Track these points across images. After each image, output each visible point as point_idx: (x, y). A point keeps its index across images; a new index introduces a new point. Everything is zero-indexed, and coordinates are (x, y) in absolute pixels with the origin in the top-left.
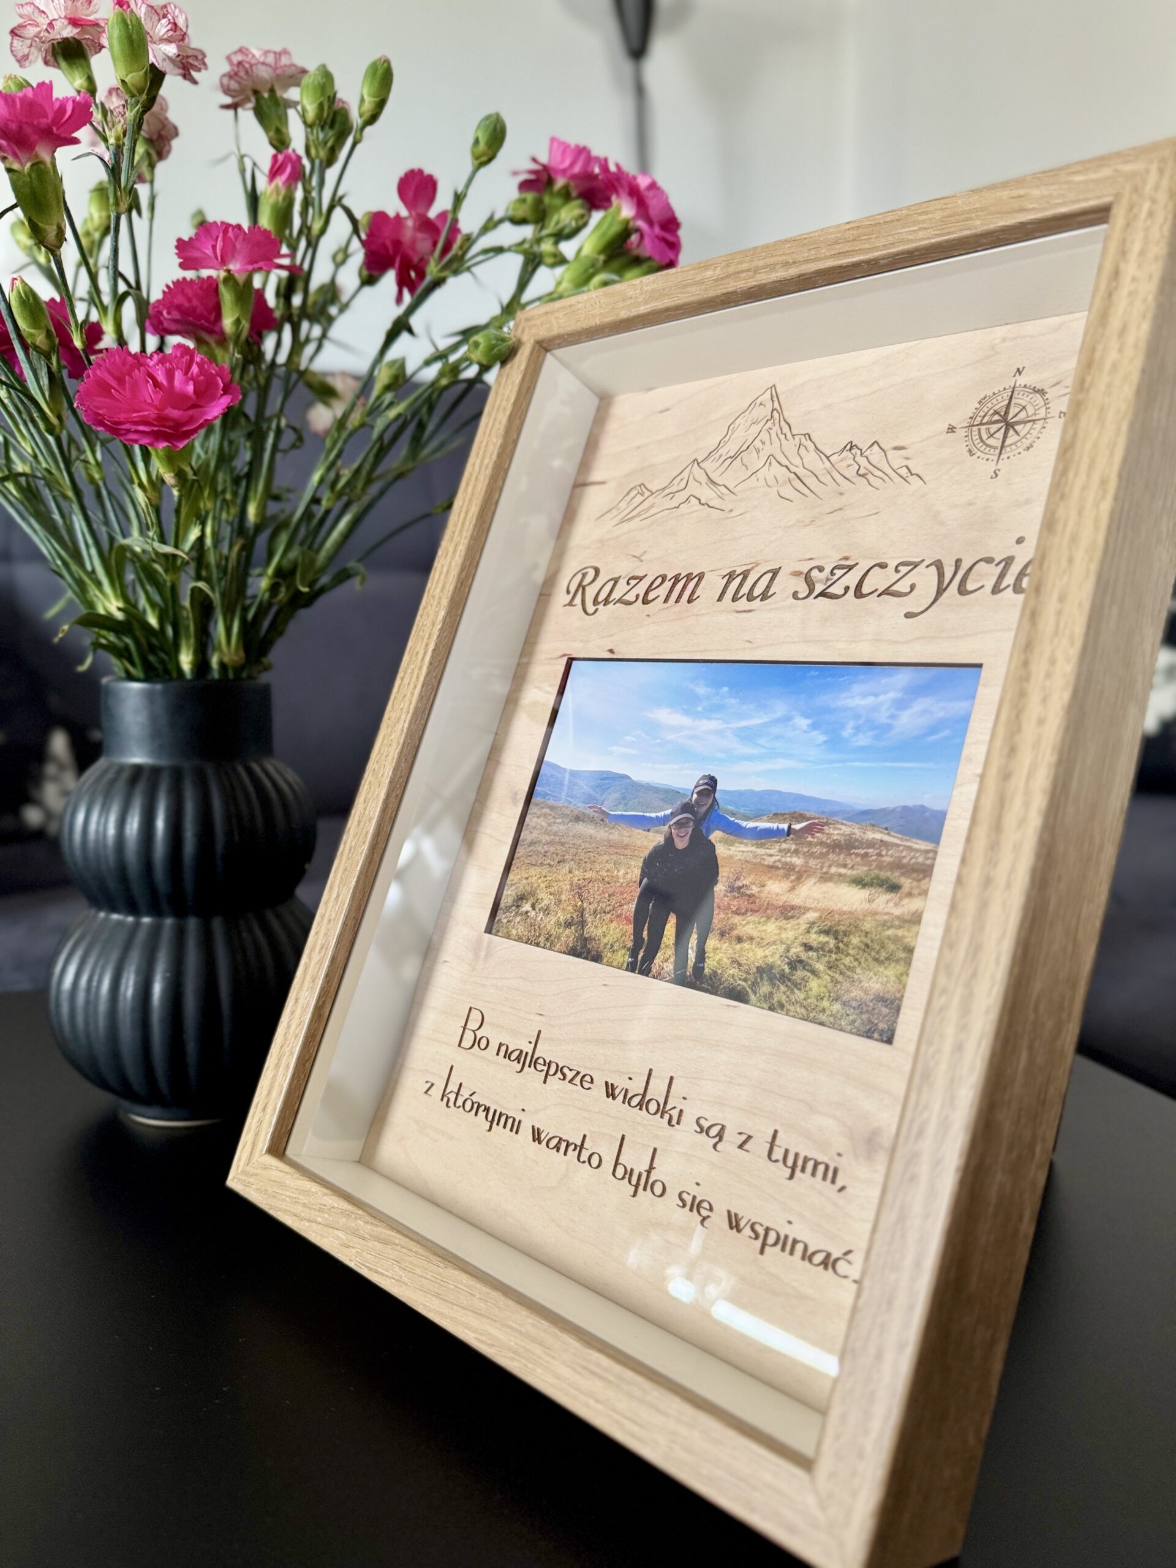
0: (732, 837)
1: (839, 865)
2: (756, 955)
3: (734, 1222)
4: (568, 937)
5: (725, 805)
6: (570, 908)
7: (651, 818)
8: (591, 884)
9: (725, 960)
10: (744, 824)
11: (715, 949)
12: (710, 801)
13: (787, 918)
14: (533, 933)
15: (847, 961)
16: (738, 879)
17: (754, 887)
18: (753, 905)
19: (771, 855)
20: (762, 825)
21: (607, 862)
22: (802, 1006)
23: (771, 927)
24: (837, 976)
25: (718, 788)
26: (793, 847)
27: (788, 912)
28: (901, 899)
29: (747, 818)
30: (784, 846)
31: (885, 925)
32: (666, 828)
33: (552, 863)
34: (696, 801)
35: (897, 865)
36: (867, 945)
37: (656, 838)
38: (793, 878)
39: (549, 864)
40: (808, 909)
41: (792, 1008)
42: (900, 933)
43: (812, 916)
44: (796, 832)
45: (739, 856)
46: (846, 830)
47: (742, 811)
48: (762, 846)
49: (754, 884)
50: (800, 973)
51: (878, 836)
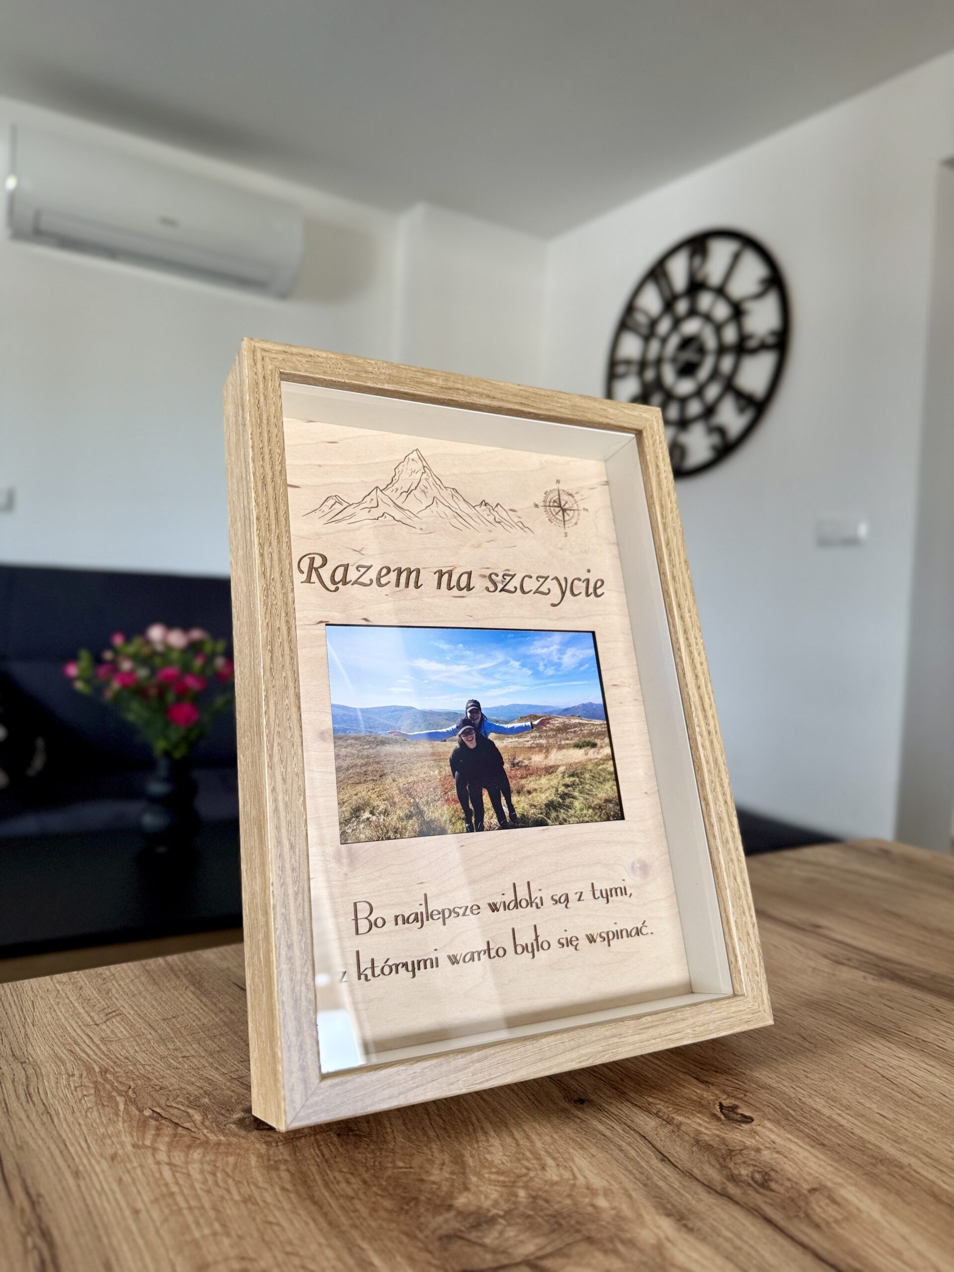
0: (502, 735)
1: (564, 740)
2: (542, 798)
3: (591, 939)
4: (412, 825)
5: (490, 717)
6: (405, 805)
7: (443, 733)
8: (415, 786)
9: (526, 806)
10: (506, 726)
11: (518, 802)
12: (480, 716)
13: (550, 774)
14: (381, 832)
15: (587, 787)
16: (514, 758)
17: (525, 761)
18: (530, 772)
19: (528, 741)
20: (517, 725)
21: (422, 767)
22: (575, 816)
23: (544, 781)
24: (586, 796)
25: (482, 707)
26: (538, 734)
27: (550, 770)
28: (599, 750)
29: (507, 723)
30: (533, 734)
31: (597, 764)
32: (457, 737)
33: (375, 778)
34: (470, 716)
35: (591, 734)
36: (593, 776)
37: (453, 745)
38: (544, 751)
39: (373, 780)
40: (559, 766)
41: (571, 820)
42: (604, 766)
43: (562, 769)
44: (536, 726)
45: (510, 745)
46: (561, 720)
47: (501, 718)
48: (520, 737)
49: (524, 759)
50: (568, 801)
51: (577, 721)
